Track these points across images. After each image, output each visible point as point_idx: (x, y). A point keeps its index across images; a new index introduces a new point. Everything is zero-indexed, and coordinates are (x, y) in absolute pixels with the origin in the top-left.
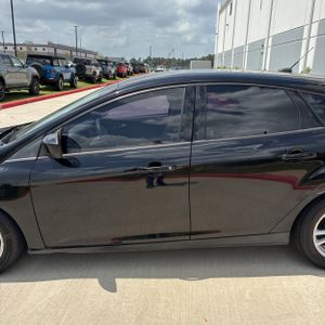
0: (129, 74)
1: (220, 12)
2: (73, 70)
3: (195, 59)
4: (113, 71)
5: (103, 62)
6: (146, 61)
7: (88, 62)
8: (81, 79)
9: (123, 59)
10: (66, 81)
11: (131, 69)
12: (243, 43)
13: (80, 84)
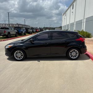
0: (39, 31)
1: (63, 15)
2: (25, 30)
3: (57, 27)
4: (35, 31)
5: (32, 28)
6: (43, 28)
7: (29, 29)
8: (27, 33)
9: (37, 28)
10: (23, 33)
11: (39, 30)
12: (69, 23)
13: (27, 34)
